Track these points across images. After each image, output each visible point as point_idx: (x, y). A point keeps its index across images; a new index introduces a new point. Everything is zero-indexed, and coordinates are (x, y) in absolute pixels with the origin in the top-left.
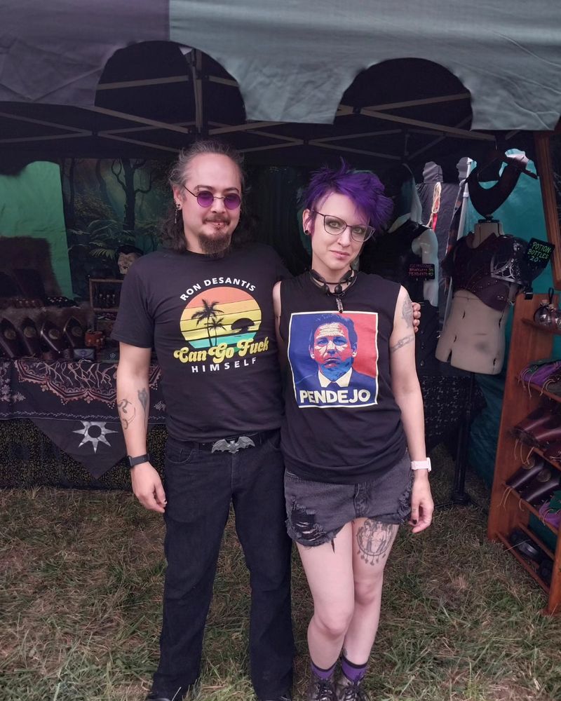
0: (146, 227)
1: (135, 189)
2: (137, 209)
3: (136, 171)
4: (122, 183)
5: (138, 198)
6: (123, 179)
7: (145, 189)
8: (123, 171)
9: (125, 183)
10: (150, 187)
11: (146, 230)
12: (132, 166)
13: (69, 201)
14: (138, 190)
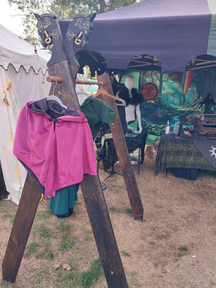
0: (165, 93)
1: (163, 80)
2: (163, 87)
3: (164, 74)
4: (159, 79)
5: (164, 84)
6: (159, 78)
7: (166, 80)
8: (159, 74)
9: (160, 79)
10: (168, 79)
11: (165, 94)
12: (162, 73)
13: (142, 85)
14: (164, 81)
